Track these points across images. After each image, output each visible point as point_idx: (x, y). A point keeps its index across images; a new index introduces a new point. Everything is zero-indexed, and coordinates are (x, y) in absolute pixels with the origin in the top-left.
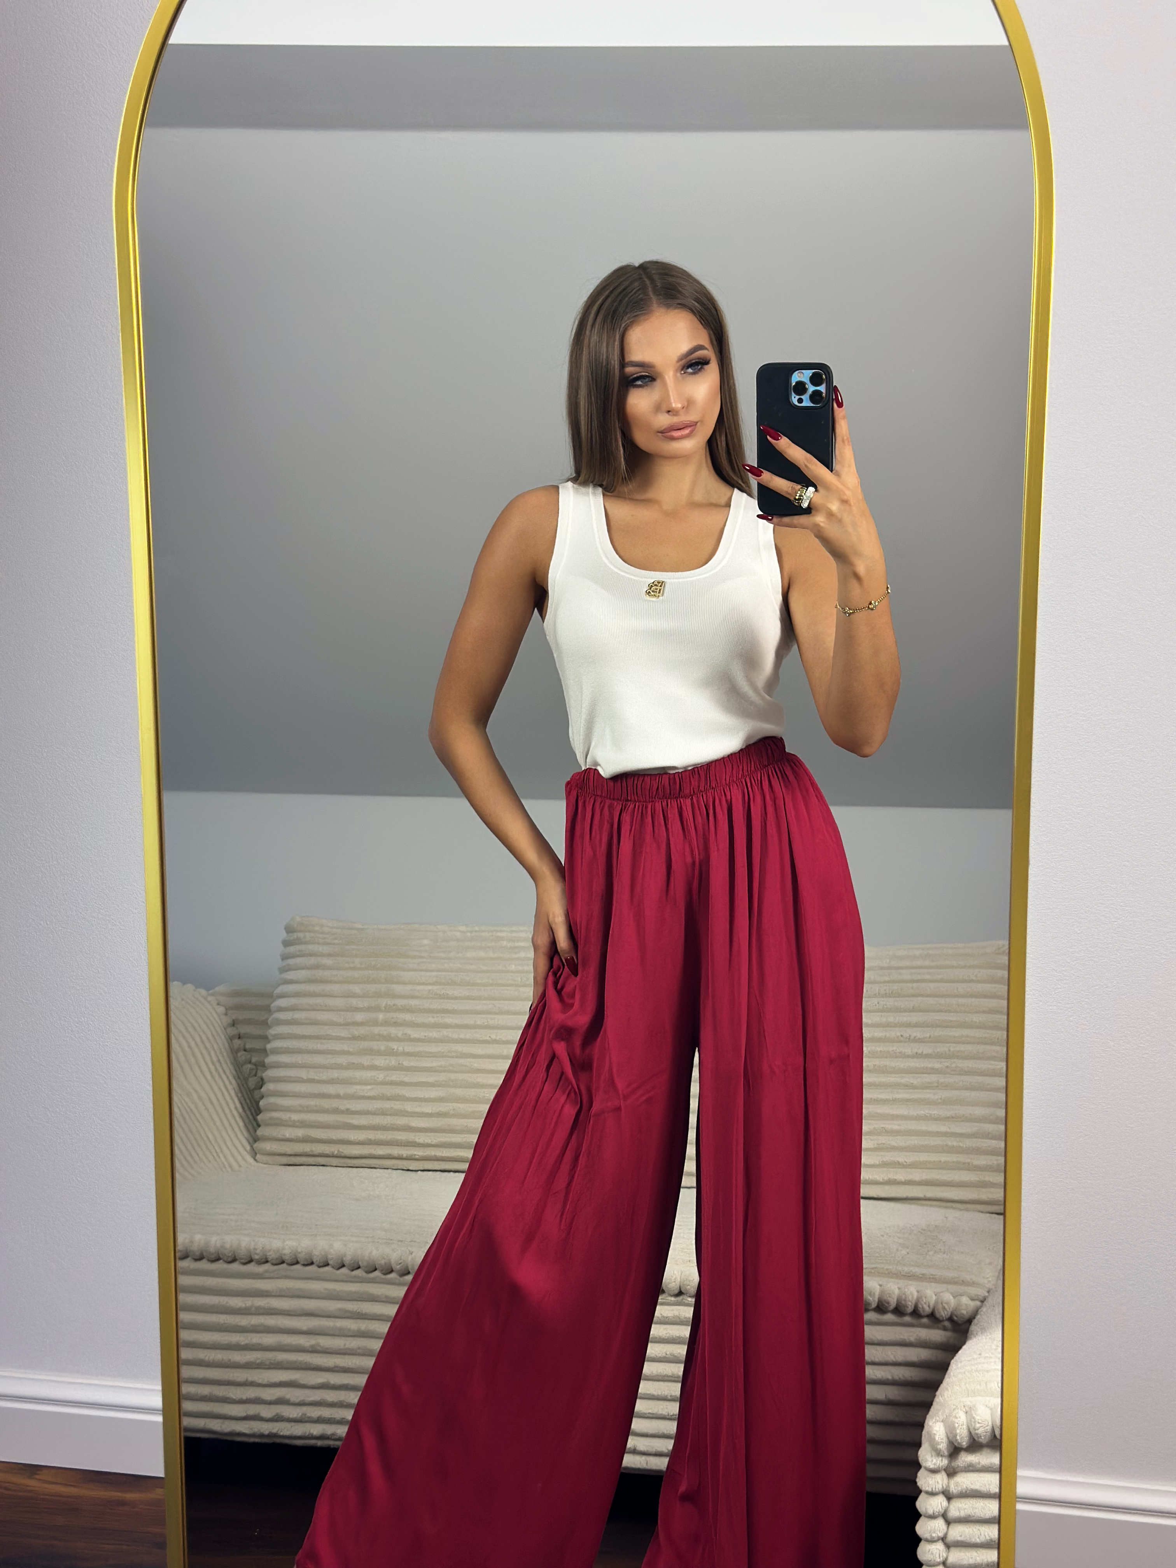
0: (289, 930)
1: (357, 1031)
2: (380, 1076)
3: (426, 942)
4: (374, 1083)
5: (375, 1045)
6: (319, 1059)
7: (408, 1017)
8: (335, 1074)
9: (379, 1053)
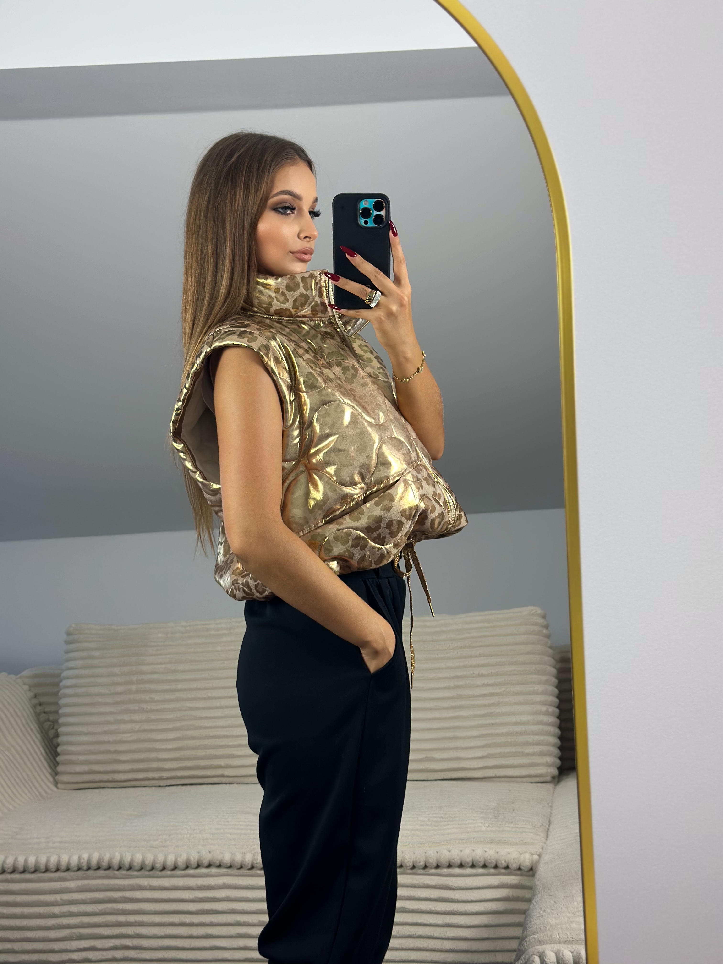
0: (69, 634)
1: (118, 698)
2: (137, 727)
3: (160, 635)
4: (133, 731)
5: (131, 707)
6: (95, 719)
7: (152, 686)
8: (106, 728)
9: (134, 712)
